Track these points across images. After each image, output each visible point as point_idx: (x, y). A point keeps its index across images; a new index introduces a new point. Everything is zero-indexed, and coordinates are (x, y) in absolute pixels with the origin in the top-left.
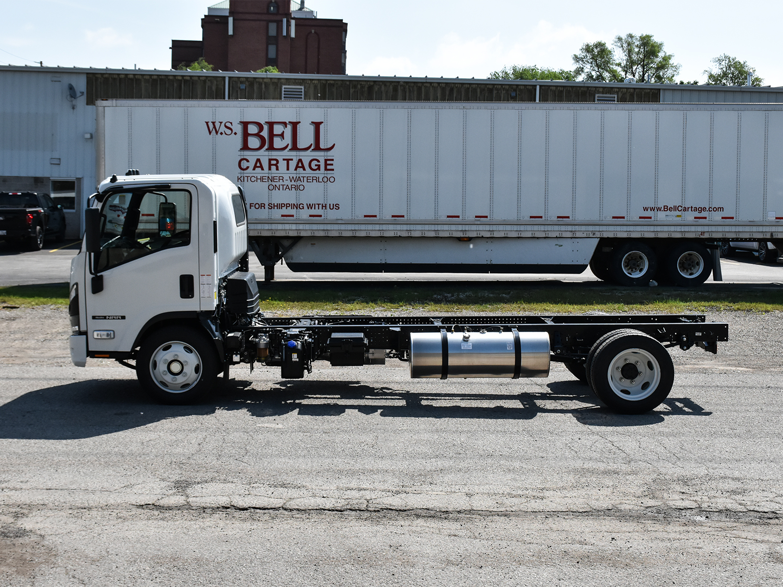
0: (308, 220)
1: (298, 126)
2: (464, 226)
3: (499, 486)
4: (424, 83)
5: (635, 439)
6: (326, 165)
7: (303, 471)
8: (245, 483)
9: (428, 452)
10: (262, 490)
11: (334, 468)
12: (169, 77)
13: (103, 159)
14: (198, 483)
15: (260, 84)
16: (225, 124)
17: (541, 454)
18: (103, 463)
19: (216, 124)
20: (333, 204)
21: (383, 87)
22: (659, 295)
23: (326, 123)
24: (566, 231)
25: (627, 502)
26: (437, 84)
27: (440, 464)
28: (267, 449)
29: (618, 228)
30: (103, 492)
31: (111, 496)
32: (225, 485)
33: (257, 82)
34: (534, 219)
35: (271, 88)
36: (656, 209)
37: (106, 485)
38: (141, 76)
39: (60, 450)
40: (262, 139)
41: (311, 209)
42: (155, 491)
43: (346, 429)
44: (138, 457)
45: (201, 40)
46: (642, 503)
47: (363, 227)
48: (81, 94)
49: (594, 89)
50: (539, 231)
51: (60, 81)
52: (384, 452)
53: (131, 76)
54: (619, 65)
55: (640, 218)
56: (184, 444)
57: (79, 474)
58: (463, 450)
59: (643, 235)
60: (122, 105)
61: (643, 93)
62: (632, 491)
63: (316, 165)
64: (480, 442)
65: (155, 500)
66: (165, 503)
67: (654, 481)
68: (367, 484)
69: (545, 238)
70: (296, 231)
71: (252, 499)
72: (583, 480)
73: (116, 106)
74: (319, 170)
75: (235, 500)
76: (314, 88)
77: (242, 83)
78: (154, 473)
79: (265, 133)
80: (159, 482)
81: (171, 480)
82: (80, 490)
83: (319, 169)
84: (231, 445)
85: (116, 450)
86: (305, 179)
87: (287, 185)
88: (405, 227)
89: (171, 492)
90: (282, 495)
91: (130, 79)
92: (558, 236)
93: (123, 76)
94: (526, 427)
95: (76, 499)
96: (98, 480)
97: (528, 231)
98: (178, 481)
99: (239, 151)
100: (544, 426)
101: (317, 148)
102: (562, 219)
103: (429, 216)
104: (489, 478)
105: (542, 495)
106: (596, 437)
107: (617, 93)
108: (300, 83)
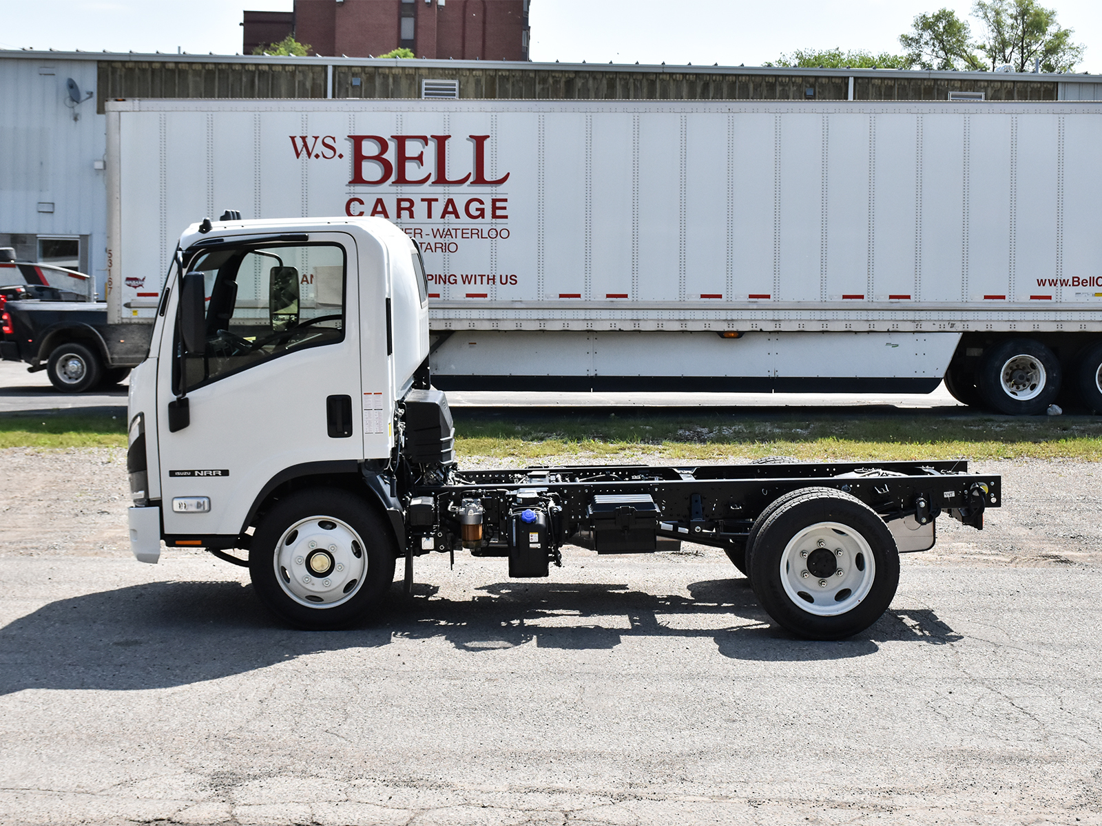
0: (465, 303)
1: (446, 142)
2: (729, 311)
3: (810, 786)
4: (660, 73)
5: (1052, 693)
6: (494, 208)
7: (447, 754)
8: (340, 777)
9: (676, 717)
10: (371, 791)
11: (505, 749)
12: (234, 67)
13: (118, 201)
14: (255, 778)
15: (386, 77)
16: (323, 141)
17: (882, 722)
18: (84, 737)
19: (308, 140)
20: (507, 276)
21: (591, 82)
22: (1064, 429)
23: (494, 138)
24: (904, 321)
25: (1049, 817)
26: (681, 76)
27: (700, 740)
28: (384, 712)
29: (995, 316)
30: (78, 795)
31: (93, 803)
32: (304, 781)
33: (379, 74)
34: (849, 300)
35: (404, 83)
36: (1059, 282)
37: (86, 781)
38: (187, 65)
39: (10, 711)
40: (387, 166)
41: (469, 283)
42: (174, 792)
43: (526, 672)
44: (149, 726)
45: (291, 10)
46: (1078, 820)
47: (557, 314)
48: (88, 96)
49: (946, 83)
50: (857, 321)
51: (54, 75)
52: (596, 717)
53: (171, 66)
54: (983, 47)
55: (1032, 297)
56: (234, 701)
57: (40, 759)
58: (740, 713)
59: (1036, 326)
60: (150, 109)
61: (1029, 89)
62: (1057, 797)
63: (477, 210)
64: (770, 699)
65: (173, 811)
66: (190, 818)
67: (1096, 776)
68: (565, 780)
69: (868, 332)
70: (444, 322)
71: (351, 810)
72: (964, 773)
73: (140, 111)
74: (483, 217)
75: (321, 812)
76: (476, 84)
77: (354, 75)
78: (175, 757)
79: (391, 156)
80: (182, 775)
81: (206, 771)
82: (37, 791)
83: (482, 215)
84: (319, 704)
85: (111, 711)
86: (459, 232)
87: (429, 243)
88: (629, 315)
89: (204, 795)
90: (407, 803)
91: (168, 70)
92: (890, 330)
93: (157, 66)
94: (851, 669)
95: (27, 809)
96: (71, 772)
97: (839, 320)
98: (217, 774)
99: (347, 185)
100: (885, 667)
101: (480, 180)
102: (897, 300)
103: (670, 295)
104: (790, 768)
105: (889, 803)
106: (980, 690)
107: (985, 89)
108: (453, 74)
